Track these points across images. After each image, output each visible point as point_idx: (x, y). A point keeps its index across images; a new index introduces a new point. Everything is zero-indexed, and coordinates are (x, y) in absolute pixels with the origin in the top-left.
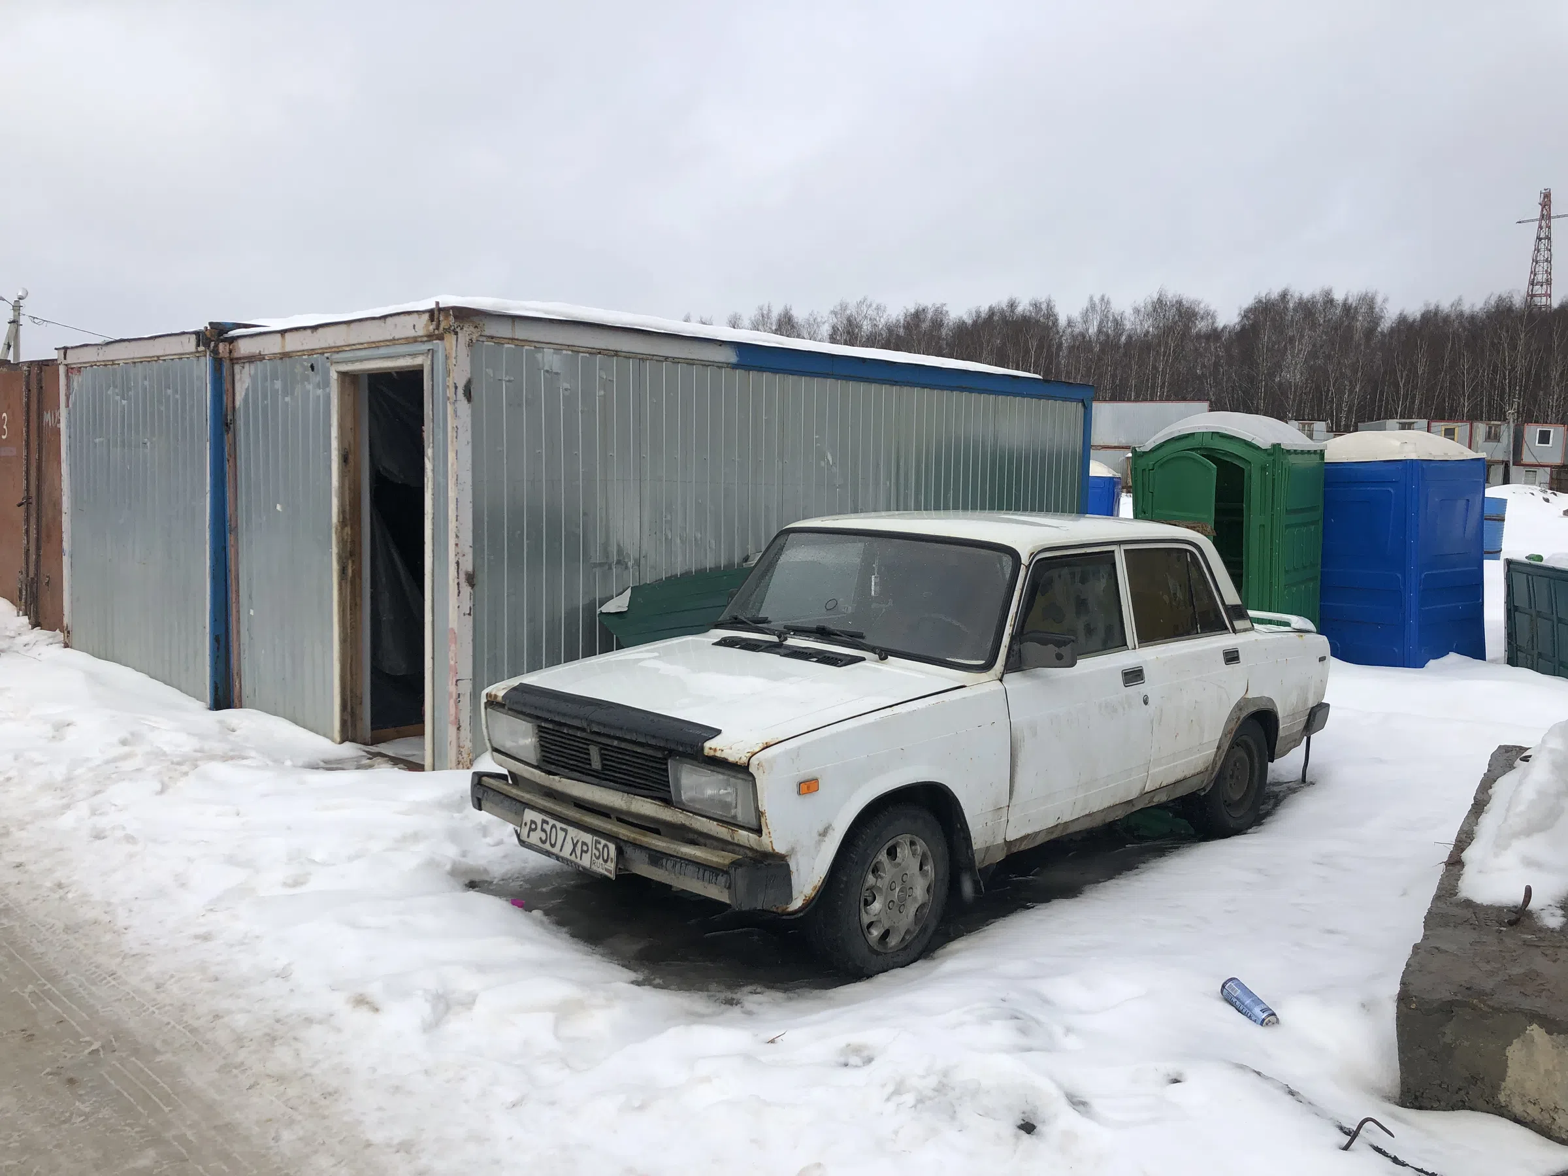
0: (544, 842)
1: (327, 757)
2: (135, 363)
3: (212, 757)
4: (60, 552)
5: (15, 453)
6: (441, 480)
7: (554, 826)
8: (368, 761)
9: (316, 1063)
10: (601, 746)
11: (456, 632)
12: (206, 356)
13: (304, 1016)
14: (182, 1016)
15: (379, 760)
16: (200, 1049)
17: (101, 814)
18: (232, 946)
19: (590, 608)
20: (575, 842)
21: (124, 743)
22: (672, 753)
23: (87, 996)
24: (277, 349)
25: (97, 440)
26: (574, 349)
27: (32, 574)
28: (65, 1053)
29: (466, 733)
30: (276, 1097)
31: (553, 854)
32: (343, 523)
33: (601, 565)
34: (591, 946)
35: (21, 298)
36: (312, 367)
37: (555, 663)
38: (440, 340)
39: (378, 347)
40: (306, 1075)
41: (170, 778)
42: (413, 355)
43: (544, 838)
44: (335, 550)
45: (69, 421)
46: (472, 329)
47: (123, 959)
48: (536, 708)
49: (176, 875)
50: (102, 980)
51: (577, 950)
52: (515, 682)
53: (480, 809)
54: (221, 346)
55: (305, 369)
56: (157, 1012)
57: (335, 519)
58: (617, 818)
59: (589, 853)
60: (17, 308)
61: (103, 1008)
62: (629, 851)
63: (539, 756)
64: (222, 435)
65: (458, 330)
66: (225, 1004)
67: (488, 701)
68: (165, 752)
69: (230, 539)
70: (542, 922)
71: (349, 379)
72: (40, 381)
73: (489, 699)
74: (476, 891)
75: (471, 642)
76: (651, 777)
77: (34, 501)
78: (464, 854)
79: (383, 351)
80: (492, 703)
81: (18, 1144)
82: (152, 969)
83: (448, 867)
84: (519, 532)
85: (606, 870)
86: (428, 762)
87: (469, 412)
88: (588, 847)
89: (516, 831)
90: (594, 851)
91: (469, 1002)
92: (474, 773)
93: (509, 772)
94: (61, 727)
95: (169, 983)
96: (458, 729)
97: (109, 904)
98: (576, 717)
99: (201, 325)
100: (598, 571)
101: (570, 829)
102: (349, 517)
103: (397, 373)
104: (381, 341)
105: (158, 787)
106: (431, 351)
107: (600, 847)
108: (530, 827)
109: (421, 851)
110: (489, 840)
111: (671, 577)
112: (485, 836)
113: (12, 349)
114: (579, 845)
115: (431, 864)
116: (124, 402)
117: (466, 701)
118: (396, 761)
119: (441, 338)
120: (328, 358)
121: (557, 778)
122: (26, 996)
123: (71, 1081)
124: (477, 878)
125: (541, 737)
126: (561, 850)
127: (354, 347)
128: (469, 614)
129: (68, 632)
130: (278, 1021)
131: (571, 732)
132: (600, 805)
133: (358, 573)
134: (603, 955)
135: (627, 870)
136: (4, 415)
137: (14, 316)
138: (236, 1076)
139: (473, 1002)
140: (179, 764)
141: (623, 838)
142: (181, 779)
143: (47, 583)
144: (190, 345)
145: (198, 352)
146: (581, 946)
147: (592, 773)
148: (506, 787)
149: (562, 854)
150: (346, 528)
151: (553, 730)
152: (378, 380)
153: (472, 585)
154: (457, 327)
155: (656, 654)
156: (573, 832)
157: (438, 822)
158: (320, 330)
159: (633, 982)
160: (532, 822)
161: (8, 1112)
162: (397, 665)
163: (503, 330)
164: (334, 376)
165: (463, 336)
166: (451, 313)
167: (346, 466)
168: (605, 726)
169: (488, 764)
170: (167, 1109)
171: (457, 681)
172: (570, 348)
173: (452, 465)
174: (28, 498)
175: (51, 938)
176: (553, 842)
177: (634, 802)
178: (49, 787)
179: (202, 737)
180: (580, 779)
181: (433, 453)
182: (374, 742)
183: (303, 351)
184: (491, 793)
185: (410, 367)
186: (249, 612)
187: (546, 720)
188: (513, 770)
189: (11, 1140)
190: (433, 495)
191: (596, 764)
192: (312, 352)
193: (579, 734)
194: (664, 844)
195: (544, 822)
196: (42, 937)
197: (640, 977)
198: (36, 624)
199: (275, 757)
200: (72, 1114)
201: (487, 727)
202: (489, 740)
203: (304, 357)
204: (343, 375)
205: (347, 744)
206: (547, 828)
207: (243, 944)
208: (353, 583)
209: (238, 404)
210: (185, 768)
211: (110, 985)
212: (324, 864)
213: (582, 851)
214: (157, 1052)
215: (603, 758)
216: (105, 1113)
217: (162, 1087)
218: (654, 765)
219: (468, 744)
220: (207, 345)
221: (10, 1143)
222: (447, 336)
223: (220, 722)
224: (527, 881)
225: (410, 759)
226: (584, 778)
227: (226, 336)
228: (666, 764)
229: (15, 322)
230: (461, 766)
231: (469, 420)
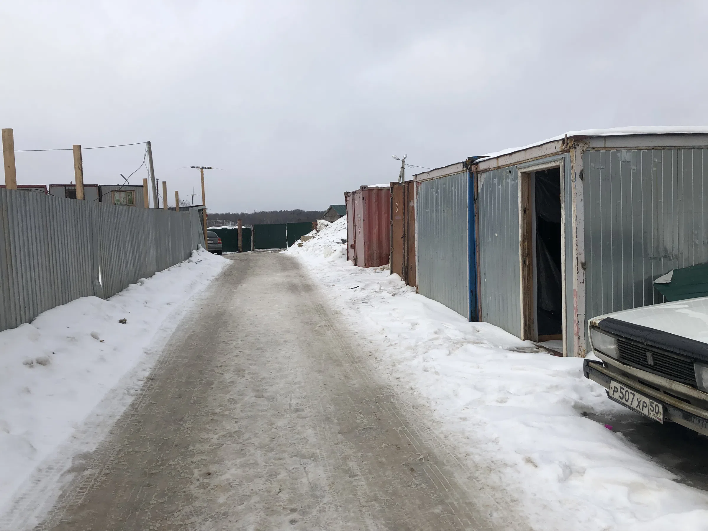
0: (622, 399)
1: (517, 346)
2: (440, 178)
3: (469, 342)
4: (415, 256)
5: (400, 218)
6: (569, 218)
7: (627, 391)
8: (536, 349)
9: (508, 485)
10: (653, 353)
11: (577, 291)
12: (466, 172)
13: (504, 462)
14: (455, 451)
15: (542, 349)
16: (461, 467)
17: (426, 361)
18: (474, 425)
19: (649, 281)
20: (639, 401)
21: (436, 333)
22: (696, 360)
23: (419, 436)
24: (495, 165)
25: (427, 211)
26: (638, 148)
27: (406, 265)
28: (411, 458)
29: (582, 340)
30: (491, 496)
31: (627, 405)
32: (524, 240)
33: (655, 258)
34: (650, 456)
35: (405, 158)
36: (510, 172)
37: (629, 308)
38: (568, 152)
39: (539, 159)
40: (504, 489)
41: (452, 349)
42: (555, 161)
43: (622, 397)
44: (520, 253)
45: (417, 203)
46: (583, 145)
47: (433, 423)
48: (616, 330)
49: (454, 391)
50: (425, 430)
51: (641, 457)
52: (605, 317)
53: (588, 378)
54: (472, 167)
55: (507, 173)
56: (445, 447)
57: (520, 239)
58: (664, 391)
59: (647, 408)
60: (403, 162)
61: (425, 441)
62: (671, 410)
63: (618, 354)
64: (473, 204)
65: (576, 146)
66: (471, 450)
67: (591, 325)
68: (451, 338)
69: (477, 249)
70: (621, 439)
71: (526, 175)
72: (408, 189)
73: (592, 324)
74: (587, 418)
75: (584, 297)
76: (683, 372)
77: (406, 236)
78: (581, 399)
79: (541, 161)
80: (593, 326)
81: (391, 491)
82: (443, 429)
83: (573, 404)
84: (608, 243)
85: (657, 418)
86: (564, 352)
87: (582, 185)
88: (646, 404)
89: (607, 391)
90: (650, 407)
91: (582, 472)
92: (585, 360)
93: (603, 361)
94: (414, 325)
95: (450, 436)
96: (579, 338)
97: (429, 399)
98: (639, 337)
99: (465, 159)
100: (653, 262)
101: (636, 394)
102: (527, 238)
103: (547, 170)
104: (540, 156)
105: (448, 352)
106: (563, 158)
107: (654, 406)
108: (614, 390)
109: (560, 394)
110: (593, 393)
111: (698, 264)
112: (592, 391)
113: (402, 178)
114: (642, 403)
115: (564, 401)
116: (436, 194)
117: (582, 324)
118: (549, 351)
119: (568, 151)
120: (517, 167)
121: (628, 367)
122: (398, 431)
123: (412, 470)
124: (587, 411)
125: (619, 345)
126: (631, 404)
127: (528, 161)
128: (583, 283)
129: (418, 287)
130: (492, 462)
131: (635, 344)
132: (655, 384)
133: (531, 264)
134: (657, 462)
135: (670, 420)
136: (397, 203)
137: (403, 165)
138: (474, 482)
139: (584, 472)
140: (456, 343)
141: (667, 403)
142: (457, 350)
143: (411, 268)
144: (460, 168)
145: (464, 170)
146: (644, 455)
147: (648, 366)
148: (601, 368)
149: (631, 406)
150: (525, 243)
151: (626, 342)
152: (539, 174)
153: (585, 269)
154: (576, 145)
155: (687, 306)
156: (637, 395)
157: (569, 381)
158: (513, 155)
159: (674, 480)
160: (615, 387)
161: (389, 477)
162: (549, 306)
163: (599, 144)
164: (519, 174)
165: (579, 150)
166: (573, 139)
167: (525, 215)
168: (654, 342)
169: (592, 356)
170: (447, 490)
171: (577, 315)
172: (636, 148)
173: (574, 211)
174: (405, 235)
175: (408, 409)
176: (627, 399)
177: (674, 384)
178: (409, 348)
179: (465, 333)
180: (641, 368)
181: (565, 206)
182: (540, 341)
183: (506, 165)
184: (593, 371)
185: (553, 166)
186: (484, 280)
187: (622, 337)
188: (605, 361)
189: (389, 489)
190: (565, 226)
191: (650, 362)
192: (510, 165)
193: (640, 345)
194: (693, 409)
195: (621, 388)
196: (405, 409)
197: (679, 478)
198: (407, 284)
199: (495, 345)
200: (412, 483)
201: (591, 338)
202: (592, 344)
203: (506, 168)
204: (523, 174)
205: (527, 341)
206: (624, 392)
207: (479, 425)
208: (529, 268)
209: (479, 191)
210: (458, 346)
211: (428, 432)
212: (515, 395)
213: (643, 406)
214: (444, 464)
215: (654, 359)
216: (424, 486)
217: (445, 480)
218: (685, 366)
219: (584, 346)
220: (467, 167)
221: (389, 490)
222: (571, 150)
223: (473, 327)
224: (614, 417)
225: (556, 350)
226: (644, 368)
227: (475, 162)
228: (693, 366)
229: (403, 168)
230: (580, 355)
231: (582, 189)
